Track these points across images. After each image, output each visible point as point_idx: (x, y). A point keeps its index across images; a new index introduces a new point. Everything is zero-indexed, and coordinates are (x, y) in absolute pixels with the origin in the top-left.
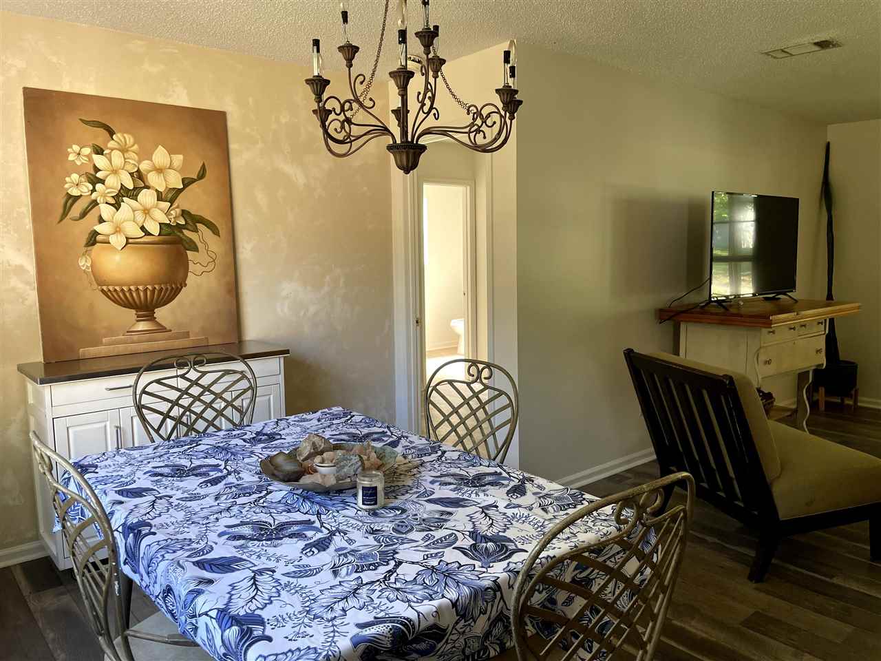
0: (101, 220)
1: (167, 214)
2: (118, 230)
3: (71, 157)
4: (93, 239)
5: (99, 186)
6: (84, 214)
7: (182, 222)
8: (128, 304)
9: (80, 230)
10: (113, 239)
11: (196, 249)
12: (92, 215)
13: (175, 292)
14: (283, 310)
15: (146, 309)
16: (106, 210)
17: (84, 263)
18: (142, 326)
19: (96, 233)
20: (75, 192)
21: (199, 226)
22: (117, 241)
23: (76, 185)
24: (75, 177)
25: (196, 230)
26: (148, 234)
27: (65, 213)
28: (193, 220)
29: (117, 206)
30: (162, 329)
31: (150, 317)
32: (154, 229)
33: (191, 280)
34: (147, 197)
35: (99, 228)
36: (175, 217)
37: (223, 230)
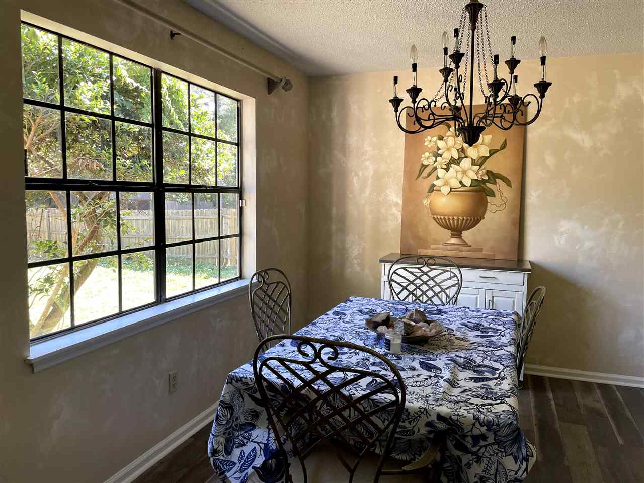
0: (438, 178)
1: (477, 173)
2: (446, 183)
3: (426, 144)
4: (432, 189)
5: (439, 159)
6: (429, 175)
7: (486, 178)
8: (447, 227)
9: (425, 184)
10: (442, 189)
11: (493, 195)
12: (433, 175)
13: (477, 222)
14: (560, 242)
15: (457, 231)
16: (441, 172)
17: (426, 202)
18: (454, 241)
19: (434, 185)
20: (426, 163)
21: (498, 180)
22: (445, 190)
23: (427, 159)
24: (427, 154)
25: (495, 183)
26: (464, 186)
27: (420, 173)
28: (493, 176)
29: (447, 169)
30: (466, 244)
31: (459, 236)
32: (468, 183)
33: (488, 215)
34: (466, 163)
35: (436, 182)
36: (482, 175)
37: (515, 184)
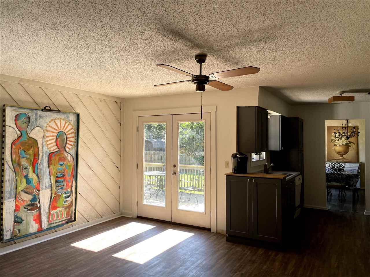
0: (336, 143)
2: (338, 144)
3: (333, 134)
4: (335, 145)
5: (336, 138)
6: (334, 142)
7: (348, 143)
8: (339, 154)
9: (333, 144)
10: (337, 145)
11: (351, 147)
12: (335, 142)
13: (347, 153)
15: (342, 155)
16: (337, 141)
17: (333, 148)
18: (341, 157)
19: (335, 144)
20: (333, 139)
21: (351, 143)
22: (338, 145)
23: (333, 138)
24: (333, 137)
25: (351, 144)
26: (343, 144)
27: (331, 141)
28: (350, 142)
29: (338, 141)
30: (344, 158)
31: (342, 156)
33: (349, 151)
35: (336, 144)
36: (347, 141)
37: (356, 144)
